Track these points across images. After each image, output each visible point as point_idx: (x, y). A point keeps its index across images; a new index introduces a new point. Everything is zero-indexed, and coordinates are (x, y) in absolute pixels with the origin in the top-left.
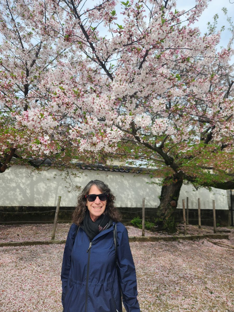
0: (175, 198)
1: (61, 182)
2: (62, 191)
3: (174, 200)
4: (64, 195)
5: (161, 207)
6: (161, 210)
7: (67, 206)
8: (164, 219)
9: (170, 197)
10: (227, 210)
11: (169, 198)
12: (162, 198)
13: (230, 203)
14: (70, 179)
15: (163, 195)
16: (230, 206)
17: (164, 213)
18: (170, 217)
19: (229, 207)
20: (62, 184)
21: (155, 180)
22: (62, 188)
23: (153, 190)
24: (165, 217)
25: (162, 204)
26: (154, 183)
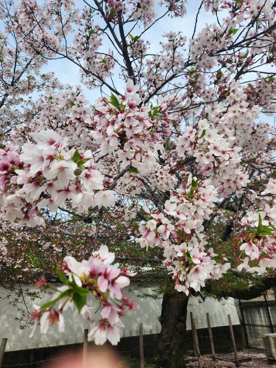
0: (182, 318)
1: (5, 308)
2: (6, 323)
3: (181, 321)
4: (10, 329)
5: (163, 335)
6: (164, 341)
7: (13, 350)
8: (170, 354)
9: (176, 317)
10: (239, 325)
11: (174, 318)
12: (163, 319)
13: (240, 314)
14: (23, 302)
15: (165, 314)
16: (241, 318)
17: (170, 345)
18: (178, 350)
19: (240, 321)
20: (8, 311)
21: (147, 290)
22: (6, 318)
23: (145, 306)
24: (171, 351)
25: (165, 330)
26: (147, 295)
